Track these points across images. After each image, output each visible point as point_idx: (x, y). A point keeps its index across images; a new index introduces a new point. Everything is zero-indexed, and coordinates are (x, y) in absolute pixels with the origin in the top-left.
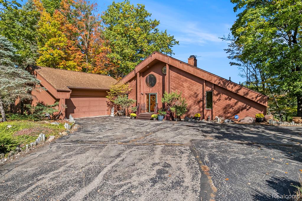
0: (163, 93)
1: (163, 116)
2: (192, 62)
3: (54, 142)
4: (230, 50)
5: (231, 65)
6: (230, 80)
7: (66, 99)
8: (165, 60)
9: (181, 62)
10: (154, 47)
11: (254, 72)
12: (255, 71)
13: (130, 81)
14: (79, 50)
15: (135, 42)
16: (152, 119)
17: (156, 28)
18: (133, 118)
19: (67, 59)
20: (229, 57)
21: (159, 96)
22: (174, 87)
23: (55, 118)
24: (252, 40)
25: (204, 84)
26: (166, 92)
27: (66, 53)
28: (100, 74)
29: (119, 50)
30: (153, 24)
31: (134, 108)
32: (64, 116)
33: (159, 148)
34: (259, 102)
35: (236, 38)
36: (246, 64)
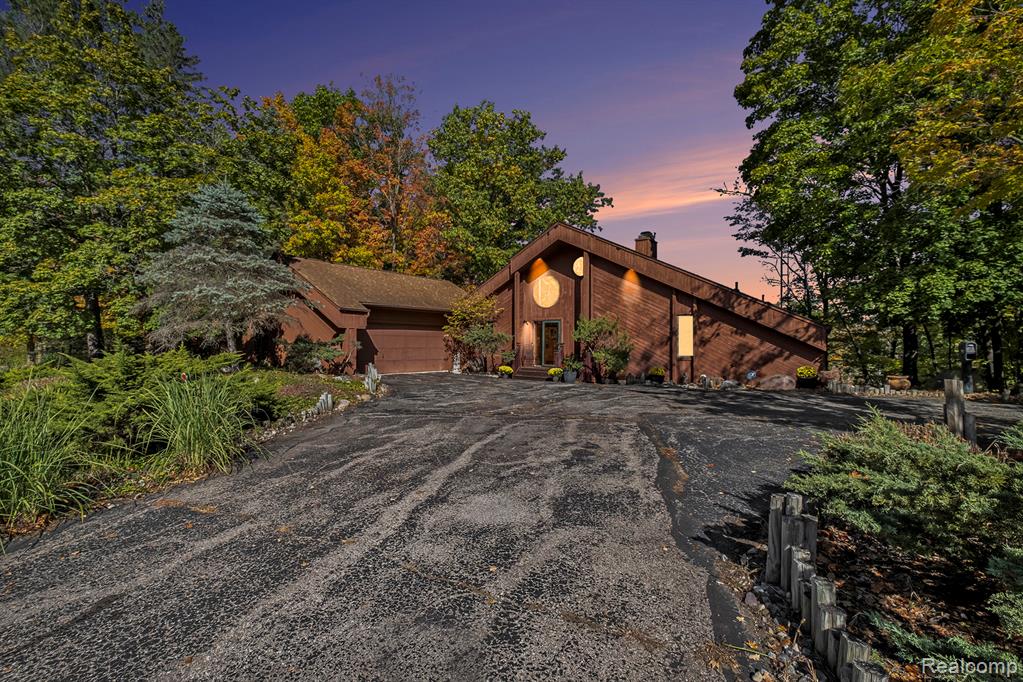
0: (577, 318)
1: (575, 373)
2: (646, 247)
3: (348, 412)
4: (740, 217)
5: (743, 255)
6: (737, 290)
7: (358, 330)
8: (582, 242)
9: (619, 247)
10: (553, 213)
11: (801, 273)
12: (803, 269)
13: (498, 291)
14: (375, 221)
15: (507, 200)
16: (550, 379)
17: (555, 167)
18: (506, 376)
19: (351, 243)
20: (738, 237)
21: (565, 327)
22: (600, 304)
23: (336, 369)
24: (790, 195)
25: (674, 297)
26: (584, 317)
27: (349, 228)
28: (424, 275)
29: (470, 220)
30: (551, 157)
31: (507, 353)
32: (355, 367)
33: (573, 424)
34: (810, 343)
35: (754, 190)
36: (779, 253)
